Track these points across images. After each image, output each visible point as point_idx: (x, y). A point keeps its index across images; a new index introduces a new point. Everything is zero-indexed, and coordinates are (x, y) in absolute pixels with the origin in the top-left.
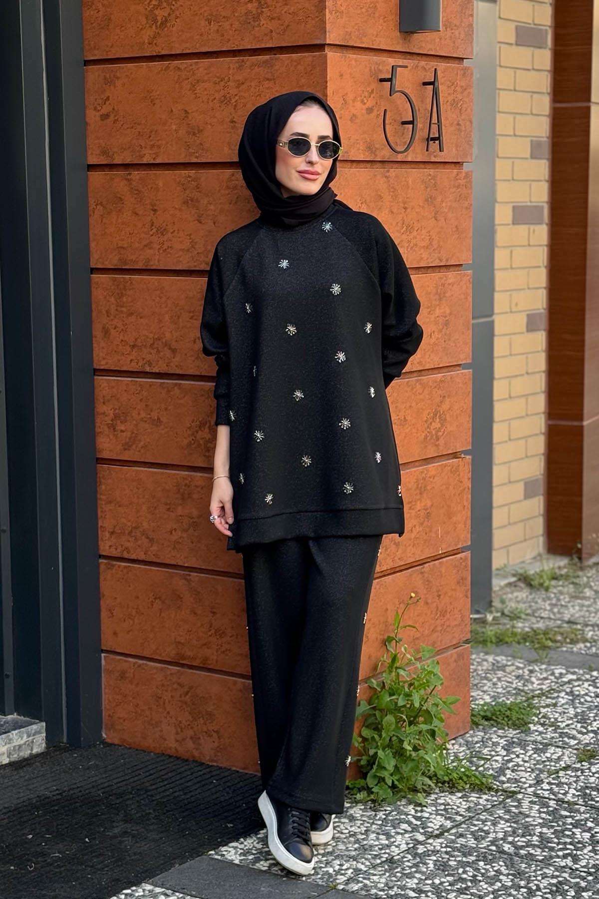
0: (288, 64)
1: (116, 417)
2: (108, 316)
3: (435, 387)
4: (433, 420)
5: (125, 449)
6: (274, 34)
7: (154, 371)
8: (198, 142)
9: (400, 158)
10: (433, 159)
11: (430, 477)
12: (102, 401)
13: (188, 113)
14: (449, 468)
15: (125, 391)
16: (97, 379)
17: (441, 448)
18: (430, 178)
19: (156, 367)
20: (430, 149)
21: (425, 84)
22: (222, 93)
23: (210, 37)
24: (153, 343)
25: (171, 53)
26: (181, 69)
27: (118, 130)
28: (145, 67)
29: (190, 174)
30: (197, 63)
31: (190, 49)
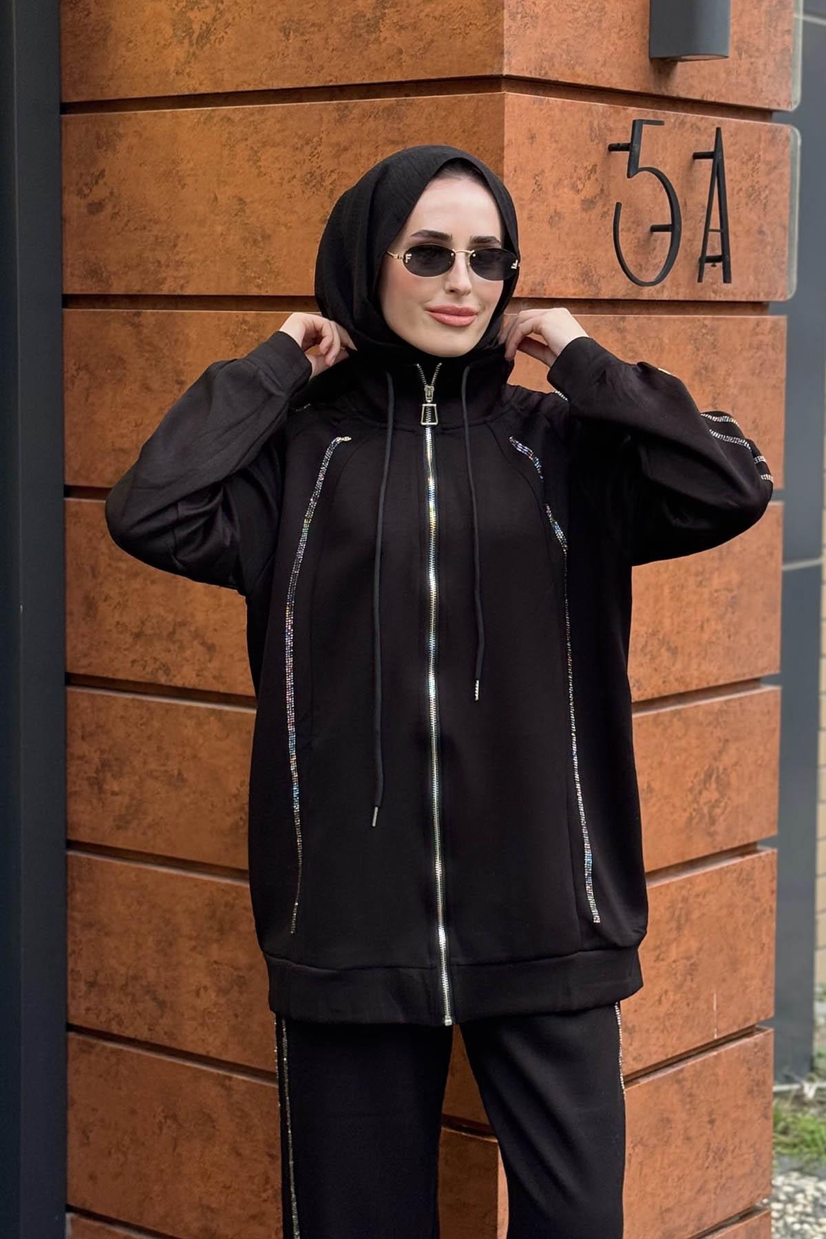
0: (430, 115)
1: (105, 765)
2: (94, 576)
3: (710, 724)
4: (705, 784)
5: (119, 828)
6: (404, 57)
7: (172, 684)
8: (262, 258)
9: (647, 293)
10: (713, 297)
11: (697, 896)
12: (80, 733)
13: (245, 202)
14: (735, 875)
15: (122, 717)
16: (72, 692)
17: (719, 838)
18: (704, 331)
19: (179, 677)
20: (706, 278)
21: (697, 156)
22: (306, 167)
23: (287, 62)
24: (174, 632)
25: (216, 91)
26: (233, 121)
27: (119, 234)
28: (169, 116)
29: (247, 318)
30: (263, 109)
31: (250, 85)
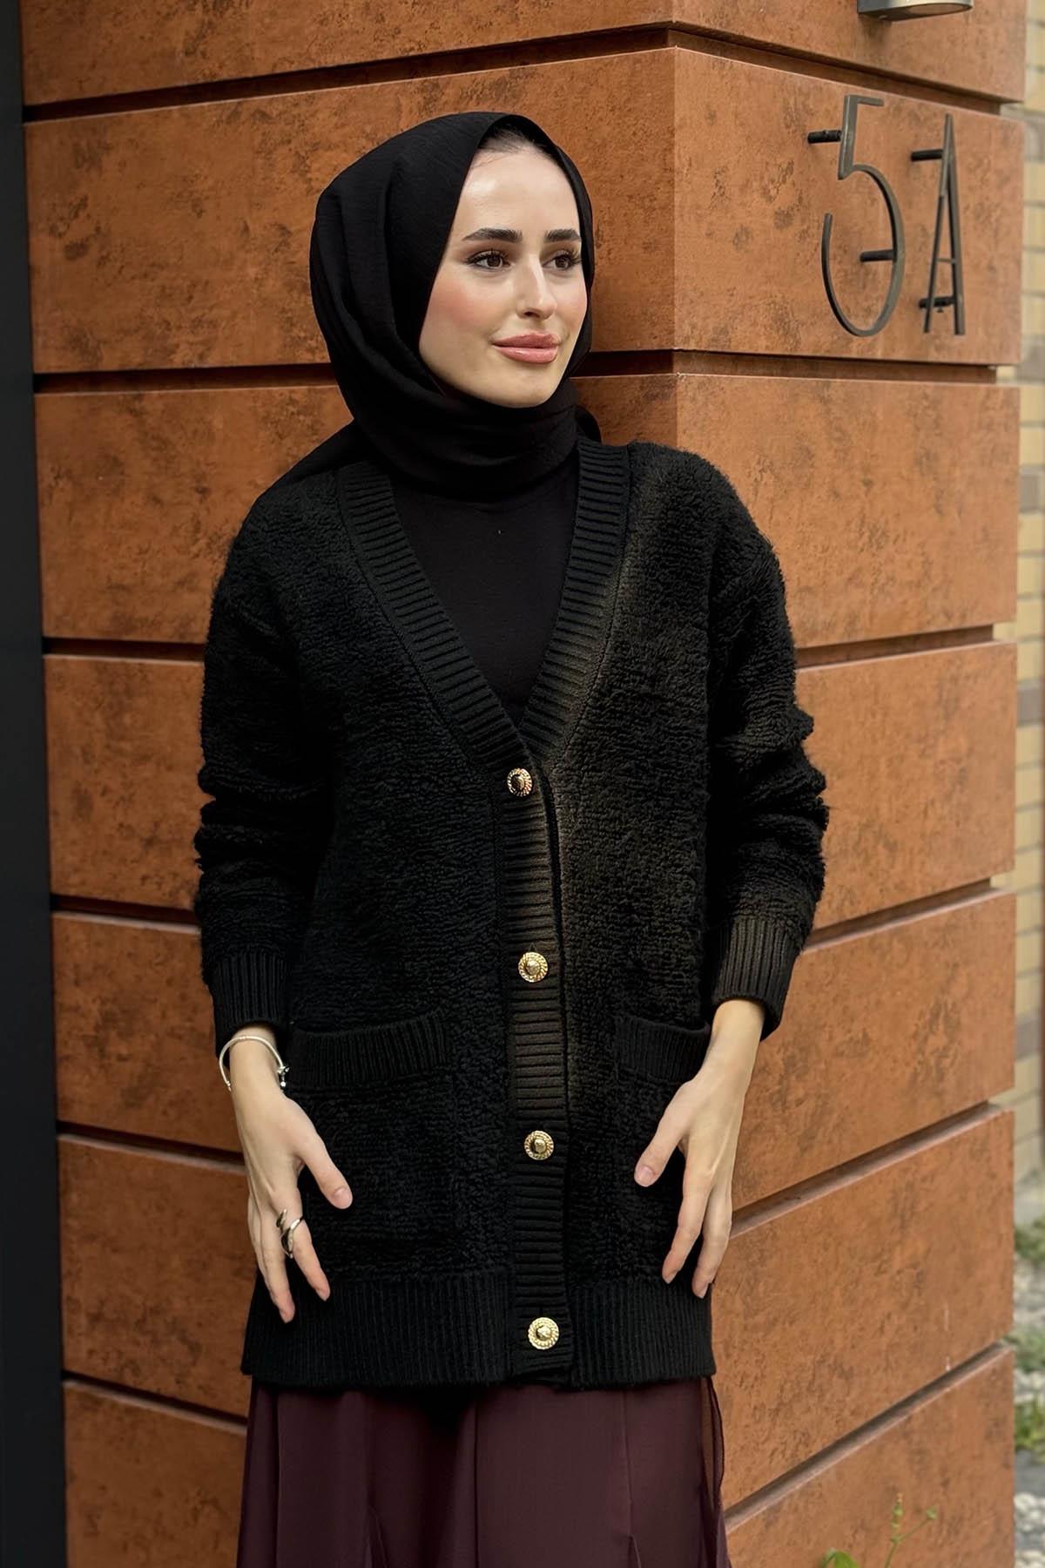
0: (561, 88)
1: (108, 1020)
2: (87, 762)
4: (931, 1027)
5: (129, 1105)
9: (856, 349)
10: (933, 357)
11: (924, 1180)
12: (72, 976)
13: (289, 232)
16: (59, 920)
17: (949, 1099)
20: (933, 327)
21: (917, 157)
25: (244, 75)
26: (270, 118)
27: (109, 285)
28: (176, 115)
29: (296, 397)
30: (313, 97)
31: (292, 63)
